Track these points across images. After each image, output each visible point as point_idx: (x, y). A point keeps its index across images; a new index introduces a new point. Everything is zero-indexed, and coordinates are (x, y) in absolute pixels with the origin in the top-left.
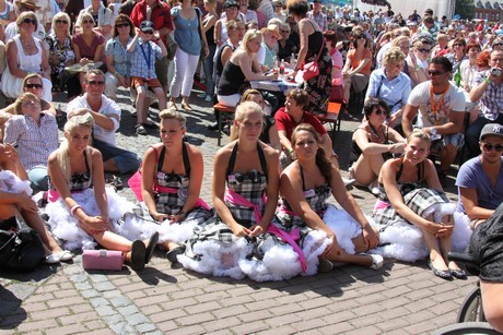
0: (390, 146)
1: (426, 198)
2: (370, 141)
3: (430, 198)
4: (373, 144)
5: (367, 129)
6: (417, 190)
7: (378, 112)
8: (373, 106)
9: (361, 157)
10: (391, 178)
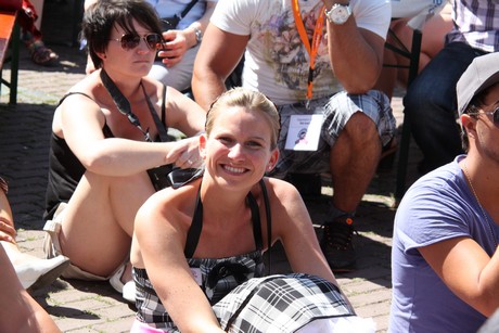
0: (169, 149)
1: (282, 306)
2: (107, 133)
3: (296, 305)
4: (118, 144)
5: (97, 94)
6: (254, 282)
7: (131, 40)
8: (111, 20)
9: (83, 185)
10: (168, 248)
